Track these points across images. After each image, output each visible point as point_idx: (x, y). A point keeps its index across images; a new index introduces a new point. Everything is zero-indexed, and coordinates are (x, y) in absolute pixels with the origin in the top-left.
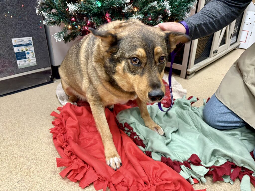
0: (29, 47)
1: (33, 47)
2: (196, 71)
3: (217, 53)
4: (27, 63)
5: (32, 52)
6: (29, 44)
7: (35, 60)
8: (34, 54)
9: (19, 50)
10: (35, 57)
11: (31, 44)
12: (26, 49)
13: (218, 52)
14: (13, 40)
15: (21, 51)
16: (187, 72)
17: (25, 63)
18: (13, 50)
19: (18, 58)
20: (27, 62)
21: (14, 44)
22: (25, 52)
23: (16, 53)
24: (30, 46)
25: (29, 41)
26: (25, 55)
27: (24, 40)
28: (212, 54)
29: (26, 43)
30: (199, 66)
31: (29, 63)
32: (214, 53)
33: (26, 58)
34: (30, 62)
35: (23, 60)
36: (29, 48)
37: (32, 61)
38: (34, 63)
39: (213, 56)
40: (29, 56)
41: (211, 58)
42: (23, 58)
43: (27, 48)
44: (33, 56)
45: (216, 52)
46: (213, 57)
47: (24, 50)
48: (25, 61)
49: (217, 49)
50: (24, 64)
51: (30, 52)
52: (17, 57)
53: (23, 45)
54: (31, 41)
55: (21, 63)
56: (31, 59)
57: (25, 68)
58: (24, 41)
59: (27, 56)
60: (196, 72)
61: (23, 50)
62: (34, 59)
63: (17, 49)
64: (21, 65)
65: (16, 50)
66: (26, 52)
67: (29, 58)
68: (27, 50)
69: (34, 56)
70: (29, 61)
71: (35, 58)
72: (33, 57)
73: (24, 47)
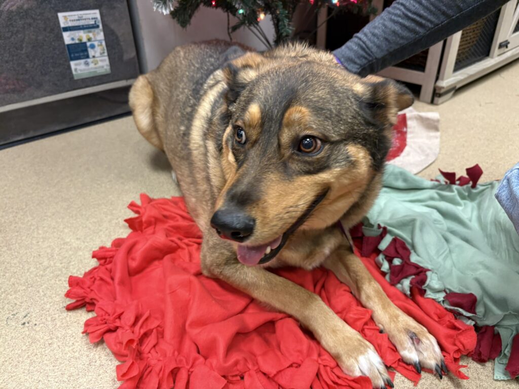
0: (94, 31)
1: (102, 34)
2: (458, 86)
3: (507, 47)
4: (92, 68)
5: (99, 44)
6: (95, 25)
7: (107, 62)
8: (105, 48)
9: (73, 39)
10: (106, 54)
11: (98, 27)
12: (88, 37)
13: (509, 45)
14: (60, 15)
15: (77, 42)
16: (437, 89)
17: (86, 67)
18: (62, 37)
19: (72, 55)
20: (92, 65)
21: (62, 25)
22: (85, 43)
23: (68, 45)
24: (96, 30)
25: (94, 20)
26: (86, 50)
27: (84, 16)
28: (495, 50)
29: (86, 23)
30: (466, 76)
31: (96, 68)
32: (501, 46)
33: (88, 57)
34: (97, 66)
35: (82, 61)
36: (93, 34)
37: (100, 64)
38: (105, 67)
39: (499, 55)
40: (95, 52)
41: (492, 58)
42: (82, 57)
43: (91, 35)
44: (102, 52)
45: (504, 45)
46: (499, 57)
47: (85, 40)
48: (87, 64)
49: (507, 38)
50: (84, 70)
51: (96, 43)
52: (70, 54)
53: (81, 27)
54: (97, 18)
55: (78, 68)
56: (98, 59)
57: (87, 78)
58: (84, 18)
59: (91, 52)
60: (458, 90)
61: (81, 38)
62: (105, 60)
63: (69, 36)
64: (79, 72)
65: (67, 38)
66: (88, 44)
67: (94, 57)
68: (89, 40)
69: (104, 53)
70: (95, 64)
71: (107, 58)
72: (104, 55)
73: (84, 33)
